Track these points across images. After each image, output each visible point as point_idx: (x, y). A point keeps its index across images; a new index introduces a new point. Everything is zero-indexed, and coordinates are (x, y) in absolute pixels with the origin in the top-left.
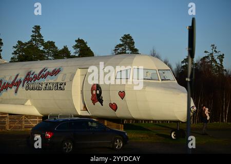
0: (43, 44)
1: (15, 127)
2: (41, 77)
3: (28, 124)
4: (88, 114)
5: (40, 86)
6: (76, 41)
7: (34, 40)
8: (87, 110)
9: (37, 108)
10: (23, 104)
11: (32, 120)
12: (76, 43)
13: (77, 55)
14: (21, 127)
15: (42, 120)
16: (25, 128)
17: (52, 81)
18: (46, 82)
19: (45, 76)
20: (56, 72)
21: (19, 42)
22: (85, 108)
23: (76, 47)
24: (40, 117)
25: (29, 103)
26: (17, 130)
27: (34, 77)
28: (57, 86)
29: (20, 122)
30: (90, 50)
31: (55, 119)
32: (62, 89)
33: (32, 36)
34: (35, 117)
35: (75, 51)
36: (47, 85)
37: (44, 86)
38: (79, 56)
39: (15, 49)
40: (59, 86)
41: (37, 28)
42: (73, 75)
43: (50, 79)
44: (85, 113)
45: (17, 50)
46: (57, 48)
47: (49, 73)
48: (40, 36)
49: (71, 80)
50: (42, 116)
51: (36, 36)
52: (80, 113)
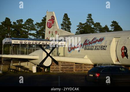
0: (93, 24)
1: (79, 71)
2: (93, 42)
3: (86, 69)
4: (119, 64)
5: (92, 47)
6: (112, 22)
7: (88, 22)
8: (119, 61)
9: (91, 60)
10: (83, 58)
11: (88, 66)
12: (112, 23)
13: (113, 30)
14: (82, 71)
15: (93, 66)
16: (84, 71)
17: (99, 45)
18: (95, 45)
19: (95, 42)
20: (101, 40)
21: (80, 23)
22: (118, 60)
23: (112, 25)
24: (92, 65)
25: (86, 57)
26: (79, 72)
27: (89, 43)
28: (102, 47)
29: (81, 68)
30: (120, 27)
31: (101, 66)
32: (104, 49)
33: (87, 20)
34: (90, 65)
35: (111, 28)
36: (96, 47)
37: (94, 47)
38: (114, 31)
39: (78, 27)
40: (103, 48)
41: (90, 15)
42: (111, 41)
43: (98, 44)
44: (118, 63)
45: (79, 28)
46: (101, 26)
47: (97, 40)
48: (91, 19)
49: (110, 44)
50: (93, 64)
51: (89, 20)
52: (115, 63)
